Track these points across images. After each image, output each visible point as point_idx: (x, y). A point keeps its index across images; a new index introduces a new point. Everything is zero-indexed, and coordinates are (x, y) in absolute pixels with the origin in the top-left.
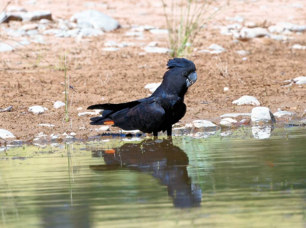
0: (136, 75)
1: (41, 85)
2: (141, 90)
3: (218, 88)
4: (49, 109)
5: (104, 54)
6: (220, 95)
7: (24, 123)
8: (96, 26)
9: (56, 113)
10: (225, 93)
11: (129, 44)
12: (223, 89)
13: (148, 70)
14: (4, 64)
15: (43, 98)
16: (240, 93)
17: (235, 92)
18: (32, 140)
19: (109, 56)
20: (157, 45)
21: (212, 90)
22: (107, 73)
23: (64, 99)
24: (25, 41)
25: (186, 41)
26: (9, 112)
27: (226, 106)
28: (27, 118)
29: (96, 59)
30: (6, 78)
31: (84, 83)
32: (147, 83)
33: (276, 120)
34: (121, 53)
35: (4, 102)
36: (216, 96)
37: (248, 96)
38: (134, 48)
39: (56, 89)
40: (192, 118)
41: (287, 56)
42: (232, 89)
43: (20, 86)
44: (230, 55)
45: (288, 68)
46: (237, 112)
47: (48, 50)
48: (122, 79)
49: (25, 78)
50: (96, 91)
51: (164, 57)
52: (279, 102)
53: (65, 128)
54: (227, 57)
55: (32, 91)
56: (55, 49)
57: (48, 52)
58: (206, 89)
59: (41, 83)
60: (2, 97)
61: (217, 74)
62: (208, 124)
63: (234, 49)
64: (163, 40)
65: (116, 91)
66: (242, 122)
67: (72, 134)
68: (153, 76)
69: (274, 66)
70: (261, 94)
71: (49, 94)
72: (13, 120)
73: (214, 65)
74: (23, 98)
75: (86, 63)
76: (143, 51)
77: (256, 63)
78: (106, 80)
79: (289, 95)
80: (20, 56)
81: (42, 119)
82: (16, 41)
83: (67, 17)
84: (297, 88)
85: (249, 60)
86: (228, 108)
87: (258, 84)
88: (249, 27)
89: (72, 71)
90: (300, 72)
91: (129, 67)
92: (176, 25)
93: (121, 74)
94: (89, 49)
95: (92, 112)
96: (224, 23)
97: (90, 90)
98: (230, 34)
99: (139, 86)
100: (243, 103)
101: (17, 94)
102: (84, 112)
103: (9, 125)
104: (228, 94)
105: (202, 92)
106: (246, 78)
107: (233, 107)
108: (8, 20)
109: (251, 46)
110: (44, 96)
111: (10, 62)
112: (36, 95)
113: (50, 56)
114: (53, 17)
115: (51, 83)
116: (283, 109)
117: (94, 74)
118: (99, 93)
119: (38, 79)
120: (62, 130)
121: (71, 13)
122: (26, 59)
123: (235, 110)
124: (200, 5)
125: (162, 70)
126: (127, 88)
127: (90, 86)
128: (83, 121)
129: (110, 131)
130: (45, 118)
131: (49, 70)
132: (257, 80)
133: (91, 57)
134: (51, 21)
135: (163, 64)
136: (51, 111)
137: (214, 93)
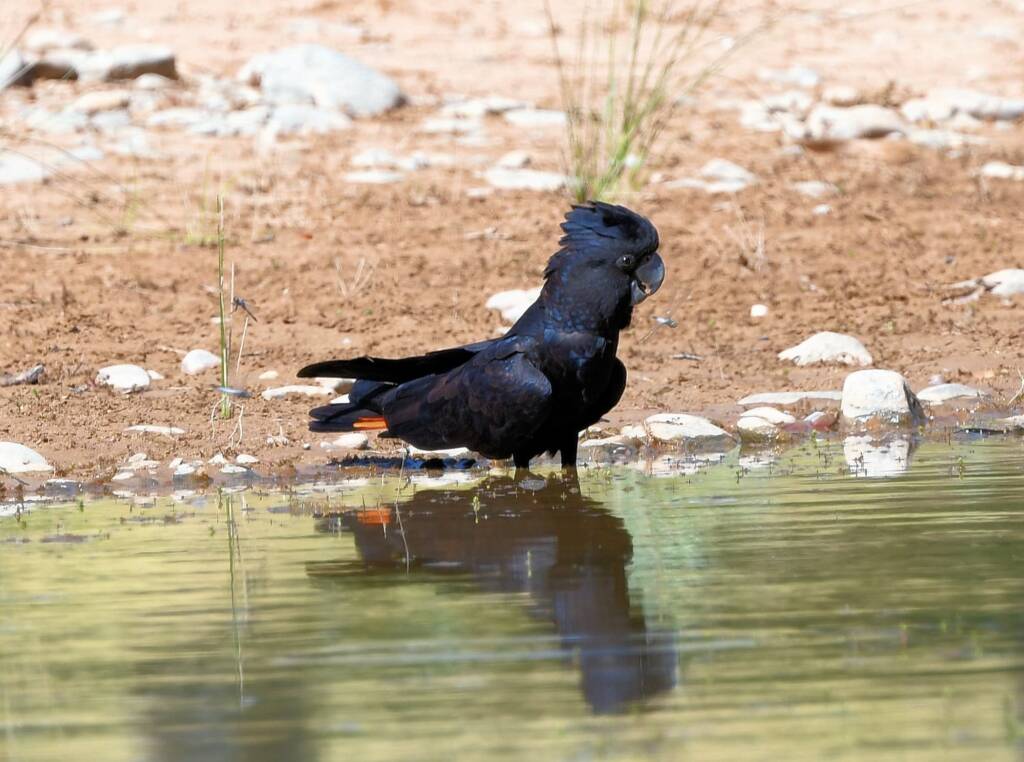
0: (457, 263)
1: (141, 295)
2: (474, 313)
3: (731, 308)
4: (167, 376)
5: (350, 191)
6: (737, 331)
7: (82, 423)
8: (324, 100)
9: (189, 389)
10: (756, 325)
11: (436, 159)
12: (750, 312)
13: (497, 246)
14: (15, 226)
15: (145, 341)
16: (805, 322)
17: (789, 320)
18: (108, 479)
19: (366, 200)
20: (527, 163)
21: (713, 315)
22: (361, 256)
23: (216, 344)
24: (88, 152)
25: (626, 149)
26: (33, 387)
27: (758, 369)
28: (92, 407)
29: (323, 208)
30: (22, 271)
31: (283, 289)
32: (496, 289)
33: (927, 414)
34: (408, 190)
35: (16, 353)
36: (727, 335)
37: (832, 334)
38: (452, 171)
39: (192, 311)
40: (646, 408)
41: (965, 201)
42: (780, 312)
43: (69, 299)
44: (772, 197)
45: (966, 243)
46: (796, 388)
47: (163, 179)
48: (412, 275)
49: (85, 271)
50: (324, 316)
51: (552, 202)
52: (936, 353)
53: (221, 439)
54: (763, 205)
55: (108, 315)
56: (185, 174)
57: (162, 186)
58: (693, 312)
59: (138, 290)
60: (9, 338)
61: (729, 261)
62: (697, 426)
63: (787, 178)
64: (548, 146)
65: (389, 318)
66: (810, 422)
67: (243, 458)
68: (513, 265)
69: (921, 234)
70: (877, 328)
71: (167, 327)
72: (47, 411)
73: (717, 229)
74: (79, 338)
75: (289, 224)
76: (482, 182)
77: (861, 225)
78: (357, 280)
79: (971, 332)
80: (70, 200)
81: (142, 410)
82: (54, 146)
83: (230, 69)
84: (996, 308)
85: (836, 215)
86: (764, 374)
87: (867, 295)
88: (839, 104)
89: (245, 249)
90: (1006, 255)
91: (432, 237)
92: (594, 95)
93: (406, 258)
94: (301, 175)
95: (311, 385)
96: (755, 89)
97: (304, 312)
98: (773, 127)
99: (467, 301)
100: (815, 359)
101: (59, 324)
102: (282, 386)
103: (32, 427)
104: (767, 327)
106: (826, 273)
108: (29, 77)
109: (842, 168)
110: (151, 331)
111: (38, 217)
112: (121, 328)
113: (172, 198)
114: (182, 68)
115: (174, 288)
116: (948, 378)
117: (315, 259)
118: (333, 322)
119: (131, 276)
120: (210, 446)
121: (241, 54)
122: (91, 209)
123: (787, 380)
124: (673, 31)
125: (545, 246)
126: (427, 307)
127: (304, 300)
128: (281, 414)
129: (369, 448)
130: (151, 405)
131: (168, 244)
132: (863, 281)
133: (307, 204)
134: (173, 82)
135: (547, 225)
136: (171, 381)
137: (719, 324)
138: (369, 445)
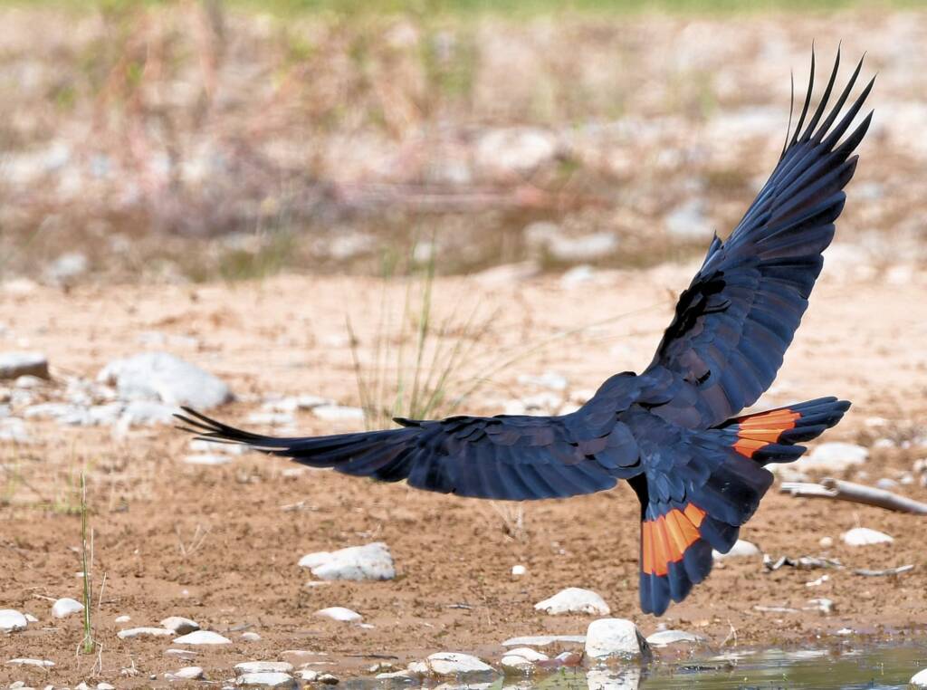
0: (276, 530)
1: (20, 554)
2: (288, 570)
3: (496, 568)
4: (41, 619)
5: (190, 471)
6: (501, 586)
8: (168, 397)
9: (58, 629)
10: (516, 581)
12: (511, 570)
13: (307, 516)
15: (23, 590)
16: (556, 580)
17: (543, 578)
19: (201, 478)
21: (482, 573)
22: (197, 523)
23: (80, 593)
27: (518, 617)
29: (167, 484)
31: (135, 549)
32: (306, 551)
33: (655, 655)
34: (234, 470)
36: (493, 590)
37: (578, 589)
39: (60, 566)
40: (428, 648)
42: (535, 571)
46: (549, 633)
47: (38, 459)
48: (238, 539)
50: (167, 572)
53: (84, 671)
56: (55, 457)
57: (37, 465)
58: (465, 571)
59: (18, 549)
61: (495, 530)
62: (469, 663)
65: (220, 574)
66: (560, 660)
67: (102, 686)
68: (320, 531)
70: (614, 584)
71: (41, 579)
73: (485, 505)
75: (139, 497)
77: (601, 501)
78: (194, 542)
81: (21, 646)
83: (91, 371)
86: (523, 621)
87: (606, 558)
89: (103, 517)
91: (255, 508)
92: (386, 395)
93: (233, 526)
94: (149, 457)
95: (156, 627)
96: (515, 390)
97: (151, 568)
99: (283, 561)
100: (564, 609)
102: (134, 628)
104: (525, 583)
105: (452, 577)
106: (573, 540)
107: (536, 620)
110: (28, 583)
112: (4, 580)
113: (44, 475)
114: (53, 371)
115: (46, 549)
116: (671, 625)
117: (160, 526)
118: (174, 577)
119: (12, 539)
120: (76, 676)
121: (99, 360)
123: (541, 626)
124: (450, 343)
125: (346, 516)
126: (251, 564)
127: (151, 559)
128: (132, 651)
129: (204, 679)
130: (28, 642)
131: (41, 512)
132: (603, 546)
133: (154, 481)
134: (46, 382)
135: (348, 500)
136: (44, 623)
137: (486, 581)
138: (204, 676)
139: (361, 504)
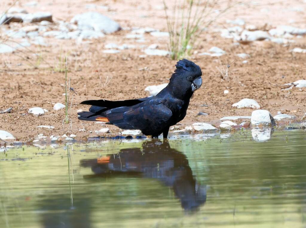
0: (136, 77)
1: (42, 87)
2: (141, 92)
3: (218, 91)
4: (49, 111)
5: (105, 56)
6: (220, 98)
7: (24, 125)
8: (97, 29)
9: (56, 115)
10: (226, 96)
11: (130, 46)
12: (224, 92)
13: (148, 72)
14: (4, 66)
15: (43, 100)
16: (240, 95)
17: (235, 95)
18: (32, 141)
19: (109, 58)
20: (157, 48)
21: (212, 93)
22: (107, 75)
23: (64, 101)
24: (25, 43)
25: (187, 43)
26: (9, 114)
27: (226, 109)
28: (27, 120)
29: (96, 61)
30: (6, 79)
31: (84, 85)
32: (148, 85)
33: (276, 123)
34: (121, 55)
35: (4, 104)
36: (217, 99)
37: (248, 99)
38: (135, 50)
39: (56, 91)
40: (192, 121)
41: (288, 59)
42: (232, 92)
43: (20, 88)
44: (230, 58)
45: (288, 72)
46: (237, 115)
47: (48, 52)
48: (123, 81)
49: (25, 79)
50: (96, 93)
51: (164, 59)
52: (279, 105)
53: (65, 130)
54: (228, 60)
55: (32, 92)
56: (55, 51)
57: (47, 54)
58: (206, 92)
59: (41, 85)
60: (2, 99)
61: (217, 77)
62: (208, 126)
63: (235, 52)
64: (163, 42)
65: (116, 94)
66: (241, 125)
67: (72, 136)
68: (153, 78)
69: (275, 69)
70: (262, 97)
71: (49, 96)
72: (13, 121)
73: (214, 67)
74: (23, 99)
75: (86, 66)
76: (144, 53)
77: (257, 66)
78: (106, 82)
79: (289, 99)
80: (21, 58)
81: (42, 121)
82: (16, 42)
83: (69, 19)
84: (297, 91)
85: (249, 63)
86: (228, 111)
87: (259, 87)
88: (250, 30)
89: (73, 73)
90: (300, 75)
91: (129, 70)
92: (177, 27)
93: (121, 76)
94: (89, 51)
96: (225, 25)
97: (90, 92)
98: (231, 37)
99: (139, 89)
100: (243, 106)
101: (17, 95)
103: (9, 126)
104: (228, 97)
105: (201, 95)
106: (246, 81)
107: (233, 110)
108: (8, 21)
109: (251, 49)
110: (45, 97)
111: (11, 63)
112: (36, 96)
113: (51, 58)
114: (54, 19)
115: (51, 85)
116: (282, 112)
117: (94, 76)
118: (99, 95)
119: (39, 81)
120: (62, 132)
121: (71, 15)
122: (27, 61)
123: (235, 112)
124: (202, 8)
125: (162, 72)
126: (127, 90)
127: (90, 88)
128: (83, 123)
129: (109, 133)
130: (44, 119)
131: (50, 71)
132: (257, 83)
133: (91, 60)
134: (51, 23)
135: (163, 66)
136: (50, 112)
137: (214, 96)
138: (109, 132)
139: (168, 68)
